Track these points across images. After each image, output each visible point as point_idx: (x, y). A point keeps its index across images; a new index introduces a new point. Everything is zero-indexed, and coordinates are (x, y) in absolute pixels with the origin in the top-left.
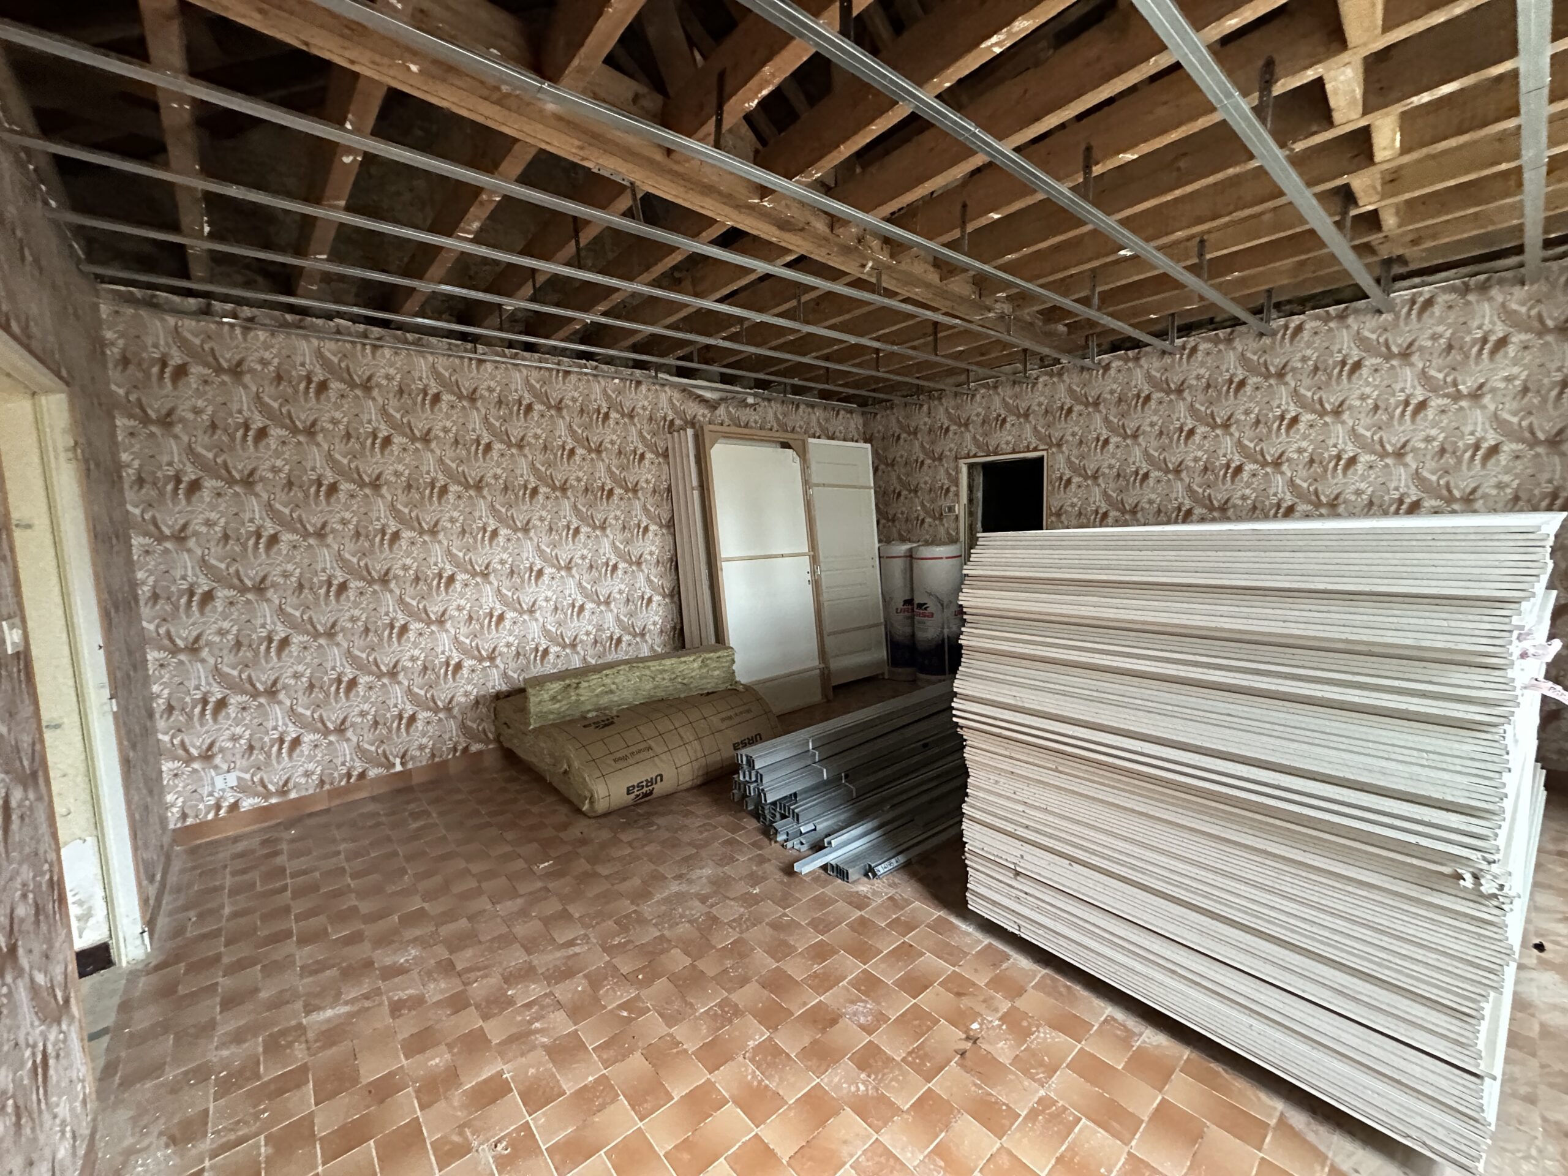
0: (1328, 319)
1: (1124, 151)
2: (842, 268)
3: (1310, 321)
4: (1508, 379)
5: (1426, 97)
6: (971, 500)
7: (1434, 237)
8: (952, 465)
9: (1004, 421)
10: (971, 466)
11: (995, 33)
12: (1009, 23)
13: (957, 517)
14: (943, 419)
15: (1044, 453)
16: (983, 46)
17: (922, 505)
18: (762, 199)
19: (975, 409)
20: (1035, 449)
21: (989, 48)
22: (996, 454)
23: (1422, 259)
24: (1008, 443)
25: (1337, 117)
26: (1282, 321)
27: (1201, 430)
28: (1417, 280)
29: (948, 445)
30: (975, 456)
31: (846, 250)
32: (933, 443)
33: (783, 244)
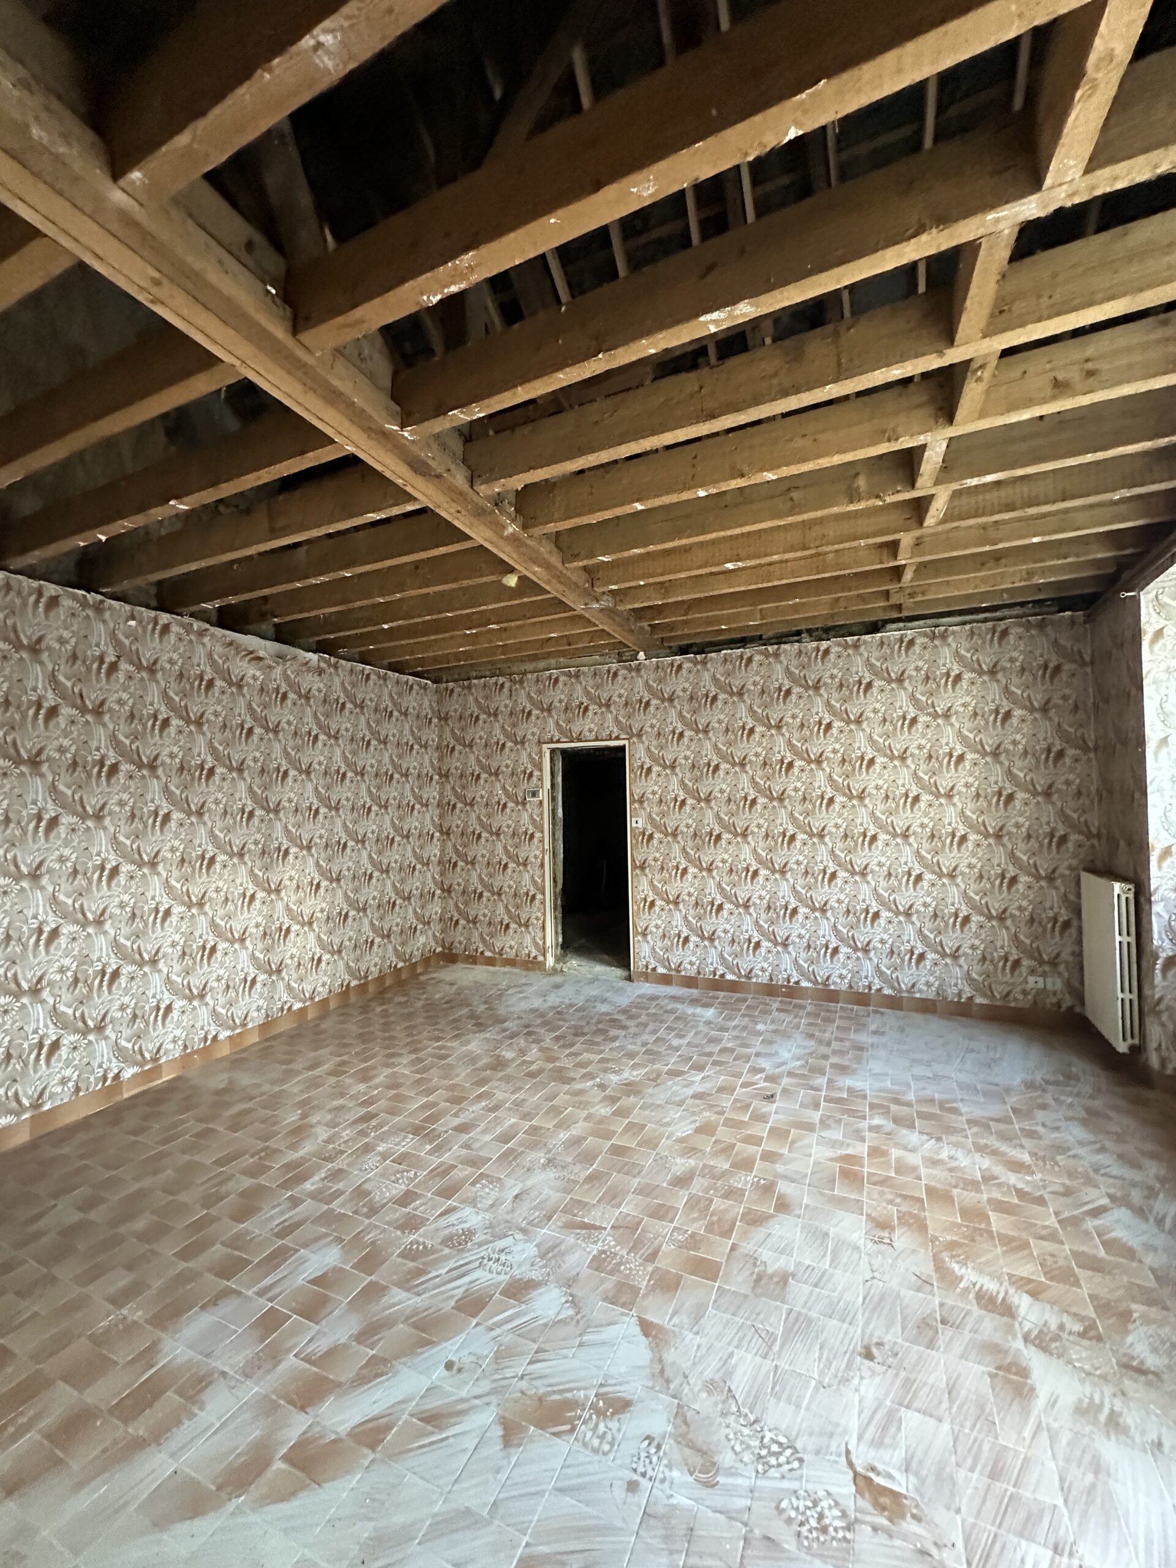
0: (846, 647)
1: (768, 471)
2: (467, 531)
3: (833, 645)
4: (964, 705)
5: (974, 482)
6: (553, 785)
7: (923, 593)
8: (535, 749)
9: (586, 709)
10: (553, 751)
11: (717, 309)
12: (734, 302)
13: (541, 802)
14: (523, 702)
15: (626, 742)
16: (702, 319)
17: (504, 788)
18: (402, 427)
19: (558, 696)
20: (617, 738)
21: (707, 323)
22: (580, 740)
23: (912, 609)
24: (590, 731)
25: (920, 482)
26: (814, 644)
27: (759, 729)
28: (901, 625)
29: (530, 729)
30: (558, 741)
31: (479, 513)
32: (514, 725)
33: (409, 489)
